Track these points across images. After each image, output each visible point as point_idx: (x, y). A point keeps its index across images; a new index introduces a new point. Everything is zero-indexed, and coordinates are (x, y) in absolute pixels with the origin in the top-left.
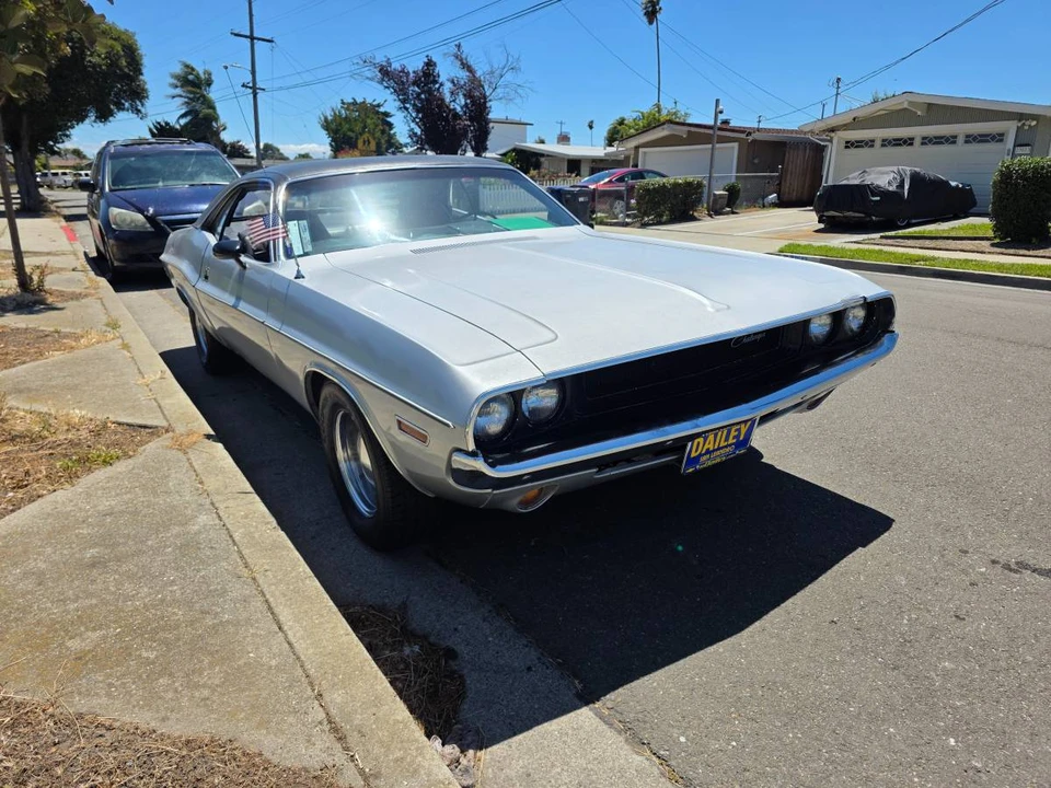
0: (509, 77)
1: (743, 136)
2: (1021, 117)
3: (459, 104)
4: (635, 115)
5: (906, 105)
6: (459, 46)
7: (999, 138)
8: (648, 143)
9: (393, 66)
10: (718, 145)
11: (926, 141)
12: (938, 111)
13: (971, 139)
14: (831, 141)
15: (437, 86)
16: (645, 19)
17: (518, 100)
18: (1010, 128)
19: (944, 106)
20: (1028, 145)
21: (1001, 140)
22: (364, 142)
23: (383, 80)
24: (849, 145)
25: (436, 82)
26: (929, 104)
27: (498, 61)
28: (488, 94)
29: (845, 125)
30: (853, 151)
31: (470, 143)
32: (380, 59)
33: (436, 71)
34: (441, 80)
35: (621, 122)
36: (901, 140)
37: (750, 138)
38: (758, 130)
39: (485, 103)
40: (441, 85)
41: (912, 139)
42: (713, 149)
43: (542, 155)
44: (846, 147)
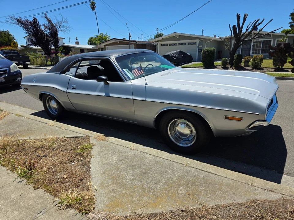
0: (64, 24)
1: (135, 43)
2: (199, 38)
3: (47, 32)
4: (95, 36)
5: (175, 36)
6: (46, 14)
7: (195, 43)
8: (107, 44)
9: (22, 19)
10: (131, 45)
11: (170, 45)
12: (181, 37)
13: (189, 44)
14: (157, 44)
15: (39, 26)
16: (91, 9)
17: (68, 31)
18: (197, 41)
19: (183, 36)
20: (201, 45)
21: (196, 44)
22: (13, 44)
23: (19, 24)
24: (162, 45)
25: (38, 25)
26: (179, 35)
27: (60, 19)
28: (57, 29)
29: (160, 40)
30: (163, 47)
31: (52, 44)
32: (17, 17)
33: (38, 21)
34: (40, 24)
35: (92, 38)
36: (174, 44)
37: (137, 43)
38: (138, 41)
39: (57, 32)
40: (40, 26)
41: (176, 44)
42: (130, 46)
43: (72, 48)
44: (161, 46)
